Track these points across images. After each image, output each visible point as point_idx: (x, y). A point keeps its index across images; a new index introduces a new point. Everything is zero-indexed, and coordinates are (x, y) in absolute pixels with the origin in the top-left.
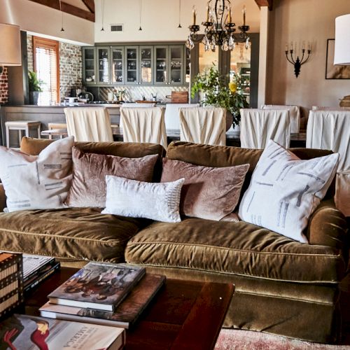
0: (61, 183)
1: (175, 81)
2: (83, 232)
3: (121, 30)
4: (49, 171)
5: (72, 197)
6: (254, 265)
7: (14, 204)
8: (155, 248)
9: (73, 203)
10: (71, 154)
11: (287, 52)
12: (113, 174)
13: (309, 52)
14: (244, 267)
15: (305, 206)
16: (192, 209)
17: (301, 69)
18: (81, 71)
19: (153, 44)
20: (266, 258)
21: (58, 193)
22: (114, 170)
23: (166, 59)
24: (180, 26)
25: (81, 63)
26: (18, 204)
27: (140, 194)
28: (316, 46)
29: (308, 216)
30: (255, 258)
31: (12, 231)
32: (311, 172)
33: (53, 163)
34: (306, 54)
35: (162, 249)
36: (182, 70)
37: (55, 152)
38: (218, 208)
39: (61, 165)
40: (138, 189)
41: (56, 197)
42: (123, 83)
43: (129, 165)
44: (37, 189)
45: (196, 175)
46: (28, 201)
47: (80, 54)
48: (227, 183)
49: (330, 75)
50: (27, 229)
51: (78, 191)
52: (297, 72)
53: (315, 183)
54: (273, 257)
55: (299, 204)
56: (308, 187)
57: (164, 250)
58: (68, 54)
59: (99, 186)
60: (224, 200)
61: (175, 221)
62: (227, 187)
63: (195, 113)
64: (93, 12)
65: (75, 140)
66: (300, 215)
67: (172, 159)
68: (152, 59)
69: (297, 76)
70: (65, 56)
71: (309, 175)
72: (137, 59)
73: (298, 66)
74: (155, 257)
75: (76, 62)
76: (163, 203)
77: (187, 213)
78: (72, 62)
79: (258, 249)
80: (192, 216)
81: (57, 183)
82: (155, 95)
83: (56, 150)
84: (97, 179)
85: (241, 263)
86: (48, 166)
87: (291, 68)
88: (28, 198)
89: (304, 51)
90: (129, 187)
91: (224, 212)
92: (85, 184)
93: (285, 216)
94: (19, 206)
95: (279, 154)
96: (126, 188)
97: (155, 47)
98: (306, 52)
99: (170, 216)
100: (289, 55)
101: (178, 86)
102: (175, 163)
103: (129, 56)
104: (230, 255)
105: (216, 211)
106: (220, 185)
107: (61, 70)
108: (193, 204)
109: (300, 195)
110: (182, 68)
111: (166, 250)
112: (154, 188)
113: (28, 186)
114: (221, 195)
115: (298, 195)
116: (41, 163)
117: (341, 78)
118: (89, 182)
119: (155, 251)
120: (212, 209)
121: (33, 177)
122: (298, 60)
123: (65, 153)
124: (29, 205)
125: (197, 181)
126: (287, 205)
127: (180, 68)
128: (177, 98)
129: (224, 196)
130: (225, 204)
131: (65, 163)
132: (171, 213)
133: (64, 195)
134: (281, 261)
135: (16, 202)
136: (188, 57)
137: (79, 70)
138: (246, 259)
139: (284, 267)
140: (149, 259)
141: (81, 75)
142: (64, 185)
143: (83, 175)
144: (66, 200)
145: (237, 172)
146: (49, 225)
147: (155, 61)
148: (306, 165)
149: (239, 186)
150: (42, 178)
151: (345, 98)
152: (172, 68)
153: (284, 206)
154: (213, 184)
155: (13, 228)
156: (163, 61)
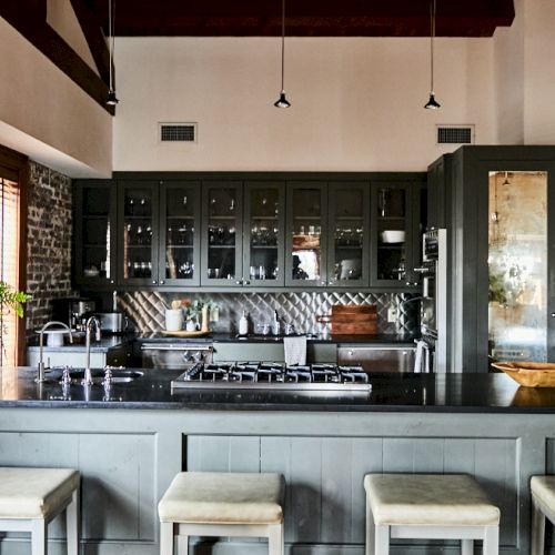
18: (69, 250)
23: (322, 218)
25: (70, 228)
36: (364, 247)
47: (70, 202)
58: (44, 200)
70: (39, 206)
75: (59, 223)
78: (54, 222)
97: (292, 187)
107: (29, 245)
128: (348, 322)
136: (379, 212)
137: (65, 246)
141: (69, 258)
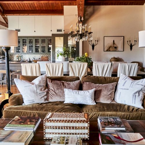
0: (44, 92)
1: (43, 52)
2: (65, 110)
3: (20, 31)
4: (40, 88)
5: (50, 98)
6: (131, 117)
7: (28, 102)
8: (93, 114)
9: (50, 100)
10: (47, 81)
11: (89, 41)
12: (66, 88)
13: (98, 41)
14: (128, 118)
15: (141, 96)
16: (99, 99)
17: (94, 48)
19: (34, 37)
20: (135, 114)
21: (44, 97)
22: (66, 86)
23: (39, 43)
24: (51, 31)
26: (30, 101)
27: (80, 95)
28: (100, 39)
29: (142, 99)
30: (131, 115)
31: (35, 112)
32: (142, 84)
33: (41, 85)
34: (97, 42)
35: (96, 114)
36: (46, 48)
37: (41, 80)
38: (108, 98)
39: (43, 86)
40: (78, 93)
41: (43, 98)
42: (21, 53)
43: (71, 84)
44: (37, 95)
45: (97, 87)
46: (34, 100)
48: (110, 89)
49: (105, 50)
50: (41, 110)
51: (52, 95)
52: (93, 49)
53: (144, 88)
54: (137, 114)
55: (139, 95)
56: (142, 89)
57: (97, 114)
59: (61, 93)
60: (110, 95)
61: (94, 104)
62: (110, 91)
63: (76, 65)
64: (7, 23)
65: (47, 76)
66: (140, 99)
67: (86, 82)
68: (33, 43)
69: (93, 50)
71: (142, 85)
72: (27, 43)
73: (93, 46)
74: (94, 117)
76: (89, 98)
77: (97, 101)
79: (131, 111)
80: (99, 102)
81: (43, 93)
82: (34, 58)
83: (41, 79)
84: (60, 90)
85: (126, 117)
86: (40, 86)
87: (91, 47)
88: (34, 99)
89: (96, 41)
90: (74, 92)
91: (111, 100)
92: (55, 92)
93: (135, 99)
94: (30, 102)
95: (126, 78)
96: (74, 93)
97: (35, 38)
98: (97, 41)
99: (92, 103)
100: (90, 42)
101: (44, 54)
102: (88, 83)
103: (23, 42)
104: (122, 114)
105: (108, 100)
106: (108, 90)
108: (99, 98)
109: (139, 92)
110: (46, 47)
111: (98, 114)
112: (85, 92)
113: (33, 94)
114: (109, 94)
115: (138, 92)
116: (37, 85)
117: (109, 51)
118: (57, 91)
119: (93, 115)
120: (107, 99)
121: (35, 90)
122: (93, 44)
123: (44, 81)
124: (34, 102)
125: (99, 89)
126: (135, 96)
127: (45, 47)
128: (44, 59)
129: (110, 94)
130: (111, 97)
131: (45, 85)
132: (92, 101)
133: (45, 97)
134: (140, 115)
135: (29, 101)
136: (48, 42)
138: (128, 115)
139: (142, 117)
140: (92, 118)
142: (45, 93)
143: (54, 89)
144: (47, 99)
145: (113, 85)
146: (50, 108)
147: (35, 44)
148: (139, 82)
149: (114, 90)
150: (38, 91)
151: (112, 58)
152: (42, 47)
153: (134, 96)
154: (105, 90)
155: (35, 110)
156: (38, 44)
